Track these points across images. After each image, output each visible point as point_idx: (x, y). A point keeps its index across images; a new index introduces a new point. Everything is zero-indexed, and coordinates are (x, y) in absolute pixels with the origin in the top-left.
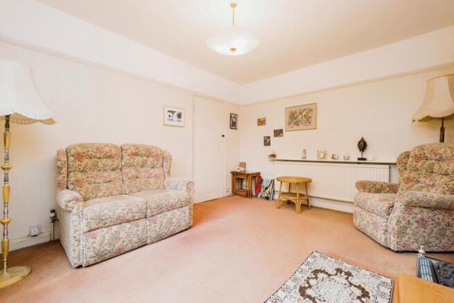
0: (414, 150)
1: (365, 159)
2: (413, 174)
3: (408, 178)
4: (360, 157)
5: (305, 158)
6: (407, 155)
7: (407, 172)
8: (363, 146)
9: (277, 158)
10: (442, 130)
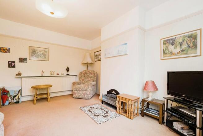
0: (84, 71)
1: (69, 74)
2: (84, 78)
3: (83, 79)
4: (67, 74)
5: (43, 75)
6: (82, 73)
7: (82, 78)
8: (68, 70)
9: (22, 76)
10: (88, 66)
